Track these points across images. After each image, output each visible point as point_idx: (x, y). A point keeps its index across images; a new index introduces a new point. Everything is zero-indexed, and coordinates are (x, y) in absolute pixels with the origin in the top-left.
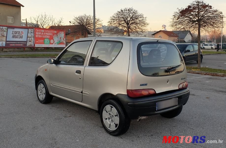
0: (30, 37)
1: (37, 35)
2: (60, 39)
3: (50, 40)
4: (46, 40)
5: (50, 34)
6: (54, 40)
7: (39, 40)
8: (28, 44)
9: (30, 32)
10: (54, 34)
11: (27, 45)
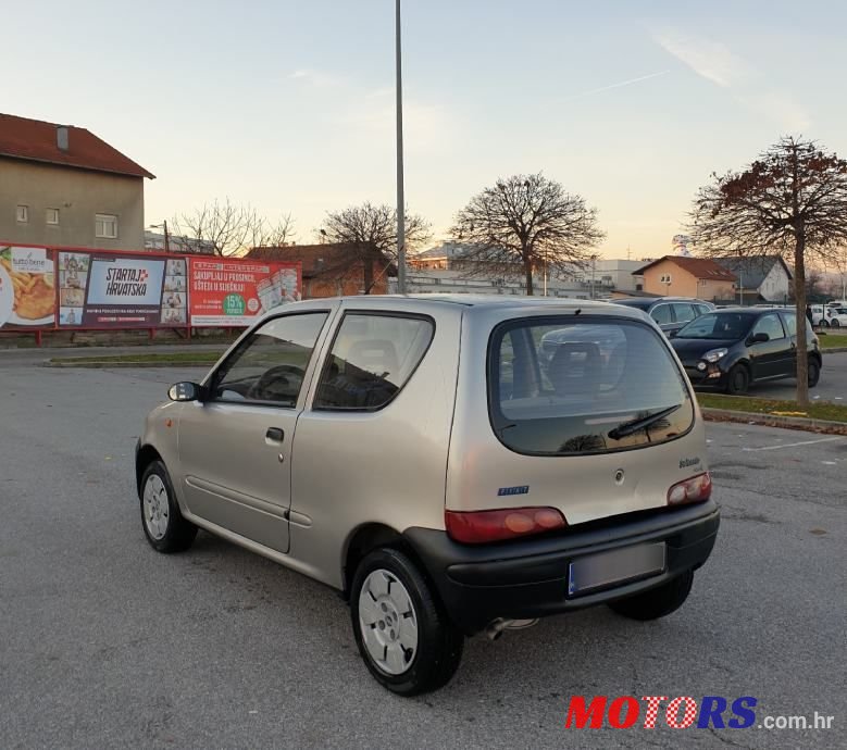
0: (173, 288)
1: (197, 280)
2: (283, 294)
3: (247, 301)
4: (230, 298)
5: (246, 278)
6: (259, 301)
7: (205, 301)
8: (166, 315)
9: (172, 272)
10: (259, 277)
11: (163, 321)
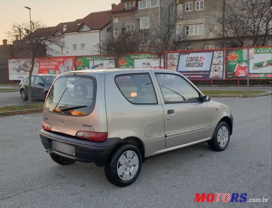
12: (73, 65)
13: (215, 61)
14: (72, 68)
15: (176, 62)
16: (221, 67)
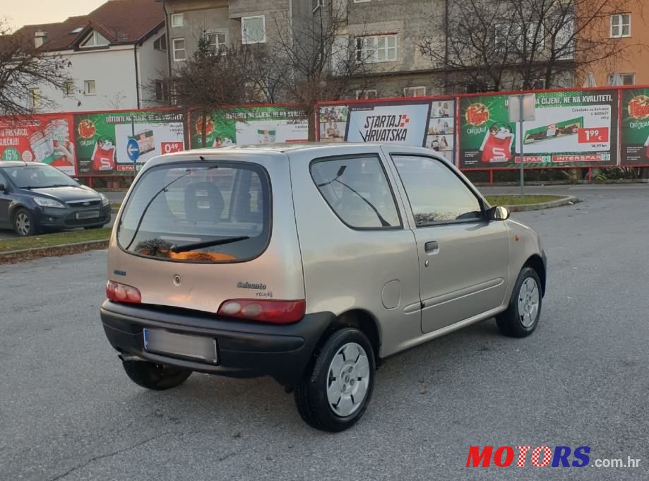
12: (70, 137)
13: (434, 125)
14: (68, 143)
15: (341, 128)
16: (450, 139)
